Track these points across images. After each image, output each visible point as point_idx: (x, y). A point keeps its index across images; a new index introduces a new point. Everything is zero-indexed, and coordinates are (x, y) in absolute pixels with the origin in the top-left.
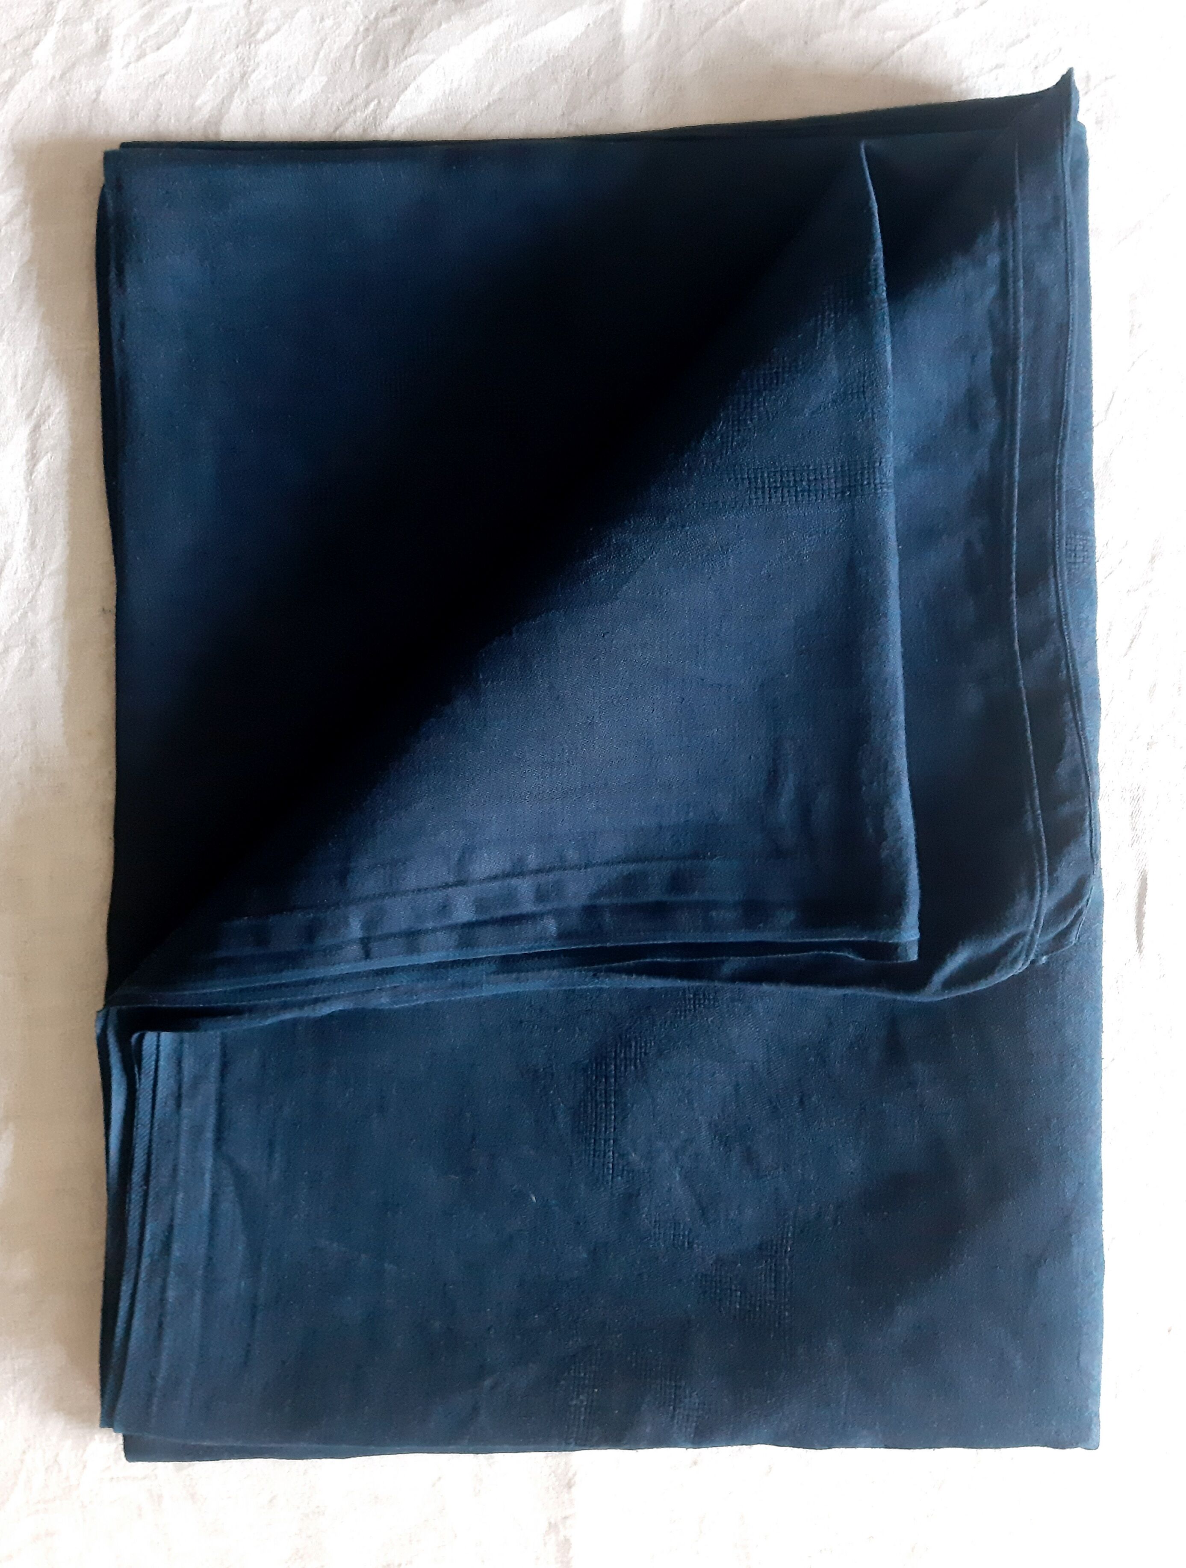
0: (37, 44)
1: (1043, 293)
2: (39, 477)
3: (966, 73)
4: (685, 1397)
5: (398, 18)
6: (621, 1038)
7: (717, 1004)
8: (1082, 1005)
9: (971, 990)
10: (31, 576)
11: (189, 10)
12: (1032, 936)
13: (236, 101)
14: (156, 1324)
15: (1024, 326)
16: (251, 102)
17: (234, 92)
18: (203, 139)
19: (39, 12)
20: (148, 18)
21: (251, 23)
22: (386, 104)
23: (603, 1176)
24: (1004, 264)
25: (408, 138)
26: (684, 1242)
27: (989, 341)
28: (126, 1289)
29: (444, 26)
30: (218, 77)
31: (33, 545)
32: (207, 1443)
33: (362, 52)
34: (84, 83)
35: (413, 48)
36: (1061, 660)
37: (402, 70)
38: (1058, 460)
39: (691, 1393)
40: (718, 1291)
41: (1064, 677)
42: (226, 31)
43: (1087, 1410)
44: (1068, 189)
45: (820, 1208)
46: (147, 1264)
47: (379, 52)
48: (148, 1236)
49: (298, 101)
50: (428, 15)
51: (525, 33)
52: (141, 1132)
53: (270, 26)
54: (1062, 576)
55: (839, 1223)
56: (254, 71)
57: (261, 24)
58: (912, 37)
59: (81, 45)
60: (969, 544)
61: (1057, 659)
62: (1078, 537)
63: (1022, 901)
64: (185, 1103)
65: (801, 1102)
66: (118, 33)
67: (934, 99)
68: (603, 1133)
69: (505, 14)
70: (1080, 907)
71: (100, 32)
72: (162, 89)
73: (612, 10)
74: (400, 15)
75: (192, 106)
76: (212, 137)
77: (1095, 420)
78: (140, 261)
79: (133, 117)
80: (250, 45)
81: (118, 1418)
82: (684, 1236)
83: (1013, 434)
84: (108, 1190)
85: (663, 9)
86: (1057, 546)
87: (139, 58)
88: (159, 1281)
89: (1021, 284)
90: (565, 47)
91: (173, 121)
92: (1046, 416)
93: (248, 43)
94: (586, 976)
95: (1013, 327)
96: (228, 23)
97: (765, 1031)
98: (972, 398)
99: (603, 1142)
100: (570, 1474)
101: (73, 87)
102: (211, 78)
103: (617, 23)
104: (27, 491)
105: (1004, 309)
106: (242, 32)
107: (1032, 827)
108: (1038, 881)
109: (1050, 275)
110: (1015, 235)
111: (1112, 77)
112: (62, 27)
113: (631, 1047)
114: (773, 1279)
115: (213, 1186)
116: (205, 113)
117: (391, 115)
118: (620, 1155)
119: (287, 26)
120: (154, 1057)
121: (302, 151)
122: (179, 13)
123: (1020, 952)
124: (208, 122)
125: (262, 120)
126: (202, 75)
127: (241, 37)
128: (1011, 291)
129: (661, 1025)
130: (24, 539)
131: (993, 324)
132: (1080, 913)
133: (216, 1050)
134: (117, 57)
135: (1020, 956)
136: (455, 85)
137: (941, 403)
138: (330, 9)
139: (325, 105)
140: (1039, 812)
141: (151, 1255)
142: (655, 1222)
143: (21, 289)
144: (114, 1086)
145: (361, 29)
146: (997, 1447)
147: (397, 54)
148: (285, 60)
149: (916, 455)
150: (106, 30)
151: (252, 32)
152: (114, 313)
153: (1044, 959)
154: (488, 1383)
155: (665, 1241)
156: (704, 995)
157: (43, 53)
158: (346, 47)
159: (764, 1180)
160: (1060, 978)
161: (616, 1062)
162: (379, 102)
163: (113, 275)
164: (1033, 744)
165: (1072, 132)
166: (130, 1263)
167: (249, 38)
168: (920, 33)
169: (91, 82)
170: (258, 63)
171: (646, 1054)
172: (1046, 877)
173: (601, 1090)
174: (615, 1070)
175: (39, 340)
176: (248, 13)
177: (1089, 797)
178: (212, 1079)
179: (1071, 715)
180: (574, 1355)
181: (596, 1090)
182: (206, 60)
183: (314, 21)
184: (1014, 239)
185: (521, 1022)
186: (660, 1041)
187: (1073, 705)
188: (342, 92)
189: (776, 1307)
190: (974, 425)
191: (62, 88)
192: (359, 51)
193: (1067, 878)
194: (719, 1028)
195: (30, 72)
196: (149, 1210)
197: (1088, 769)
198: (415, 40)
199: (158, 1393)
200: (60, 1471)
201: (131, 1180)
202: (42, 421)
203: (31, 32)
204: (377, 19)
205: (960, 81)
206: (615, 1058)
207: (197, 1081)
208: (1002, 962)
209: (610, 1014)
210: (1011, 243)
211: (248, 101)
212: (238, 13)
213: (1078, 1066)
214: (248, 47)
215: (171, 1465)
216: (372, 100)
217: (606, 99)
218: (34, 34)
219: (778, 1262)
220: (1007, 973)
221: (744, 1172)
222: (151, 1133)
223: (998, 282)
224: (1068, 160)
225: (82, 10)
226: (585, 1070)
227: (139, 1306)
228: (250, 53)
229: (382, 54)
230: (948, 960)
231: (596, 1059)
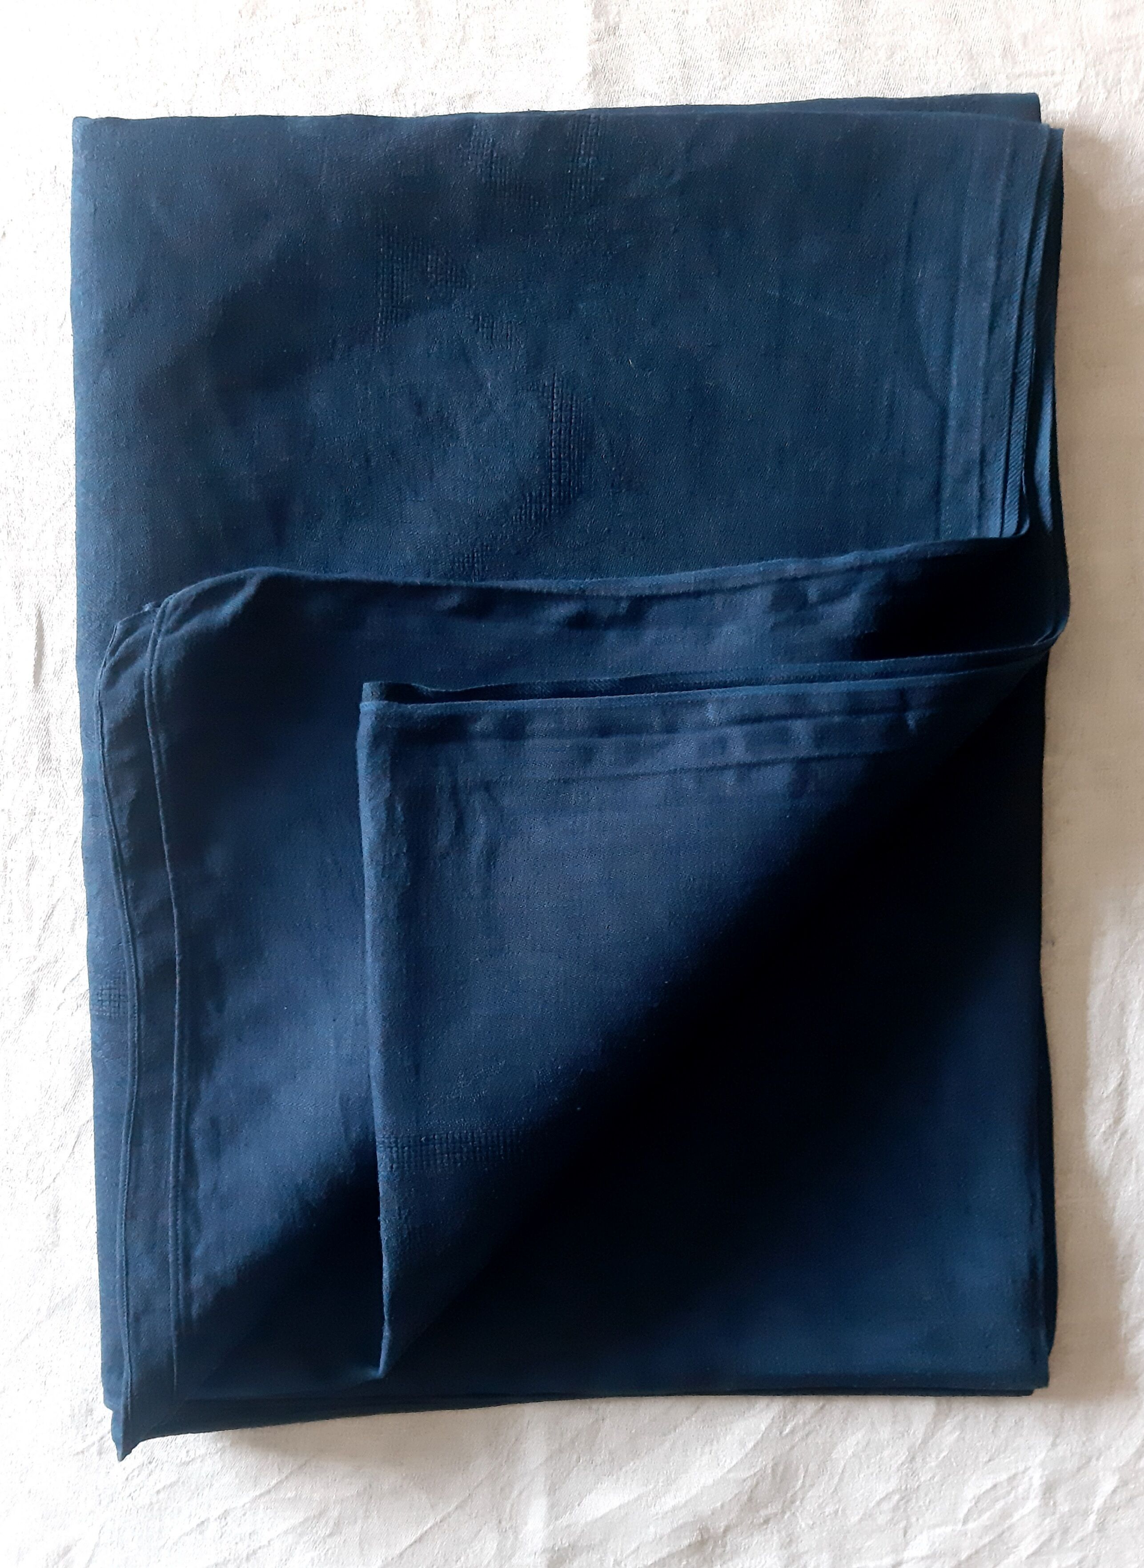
0: (1114, 1491)
1: (151, 1248)
2: (1115, 1073)
3: (217, 1457)
4: (481, 166)
5: (763, 1513)
6: (545, 523)
7: (451, 558)
8: (97, 559)
9: (218, 578)
10: (1124, 977)
11: (965, 1522)
12: (159, 631)
13: (920, 1435)
14: (1006, 235)
15: (168, 1217)
16: (906, 1434)
17: (922, 1443)
18: (953, 1399)
19: (1111, 1522)
20: (1006, 1514)
21: (905, 1510)
22: (774, 1431)
23: (563, 385)
24: (187, 1277)
25: (753, 1398)
26: (483, 320)
27: (201, 1205)
28: (1036, 268)
29: (719, 1504)
30: (937, 1458)
31: (1123, 1008)
32: (955, 114)
33: (797, 1481)
34: (1068, 1454)
35: (749, 1483)
36: (131, 899)
37: (759, 1463)
38: (135, 1091)
39: (475, 171)
40: (449, 272)
41: (129, 881)
42: (930, 1502)
43: (85, 157)
44: (125, 1347)
45: (349, 355)
46: (1016, 294)
47: (781, 1481)
48: (1014, 321)
49: (860, 1435)
50: (733, 1515)
51: (639, 1498)
52: (1019, 426)
53: (886, 1506)
54: (131, 979)
55: (330, 341)
56: (902, 1464)
57: (896, 1508)
58: (269, 1492)
59: (1071, 1490)
60: (220, 1009)
61: (136, 899)
62: (108, 1014)
63: (168, 665)
64: (977, 456)
65: (368, 461)
66: (1033, 1503)
67: (248, 1432)
68: (563, 428)
69: (660, 1516)
70: (113, 659)
71: (1052, 1503)
72: (992, 1447)
73: (557, 1519)
74: (760, 1516)
75: (962, 1431)
76: (944, 1400)
77: (91, 1126)
78: (1014, 1282)
79: (1020, 1420)
80: (906, 1489)
81: (1045, 140)
82: (483, 327)
83: (178, 1116)
84: (1054, 367)
85: (508, 1519)
86: (136, 1008)
87: (1015, 1476)
88: (1004, 277)
89: (171, 1258)
90: (601, 1483)
91: (982, 1416)
92: (147, 1132)
93: (909, 1491)
94: (592, 590)
95: (179, 1217)
96: (927, 1510)
97: (404, 531)
98: (216, 1151)
99: (563, 420)
100: (594, 83)
101: (1078, 1450)
102: (944, 1457)
103: (552, 1506)
104: (1127, 1060)
105: (186, 1234)
106: (914, 1501)
107: (160, 738)
108: (153, 686)
109: (143, 1266)
110: (177, 1304)
111: (78, 1453)
112: (1090, 1507)
113: (536, 515)
114: (395, 284)
115: (949, 374)
116: (949, 1424)
117: (769, 1421)
118: (547, 407)
119: (872, 1505)
120: (1007, 502)
121: (855, 1386)
122: (975, 1520)
123: (170, 615)
124: (947, 1416)
125: (895, 1417)
126: (953, 1460)
127: (915, 1496)
128: (180, 1252)
129: (506, 537)
130: (1131, 1012)
131: (197, 1221)
132: (113, 653)
133: (946, 511)
134: (1036, 1478)
135: (171, 612)
136: (707, 1450)
137: (246, 1145)
138: (828, 1523)
139: (833, 1431)
140: (153, 752)
141: (1010, 303)
142: (511, 340)
143: (1131, 1256)
144: (1047, 472)
145: (798, 1503)
146: (174, 119)
147: (763, 1478)
148: (872, 1474)
149: (270, 1096)
150: (1047, 1505)
151: (903, 1502)
152: (1040, 1231)
153: (147, 608)
154: (676, 178)
155: (501, 321)
156: (464, 567)
157: (1108, 1484)
158: (812, 1486)
159: (404, 384)
160: (118, 586)
161: (550, 499)
162: (781, 1433)
163: (1041, 1267)
164: (158, 817)
165: (122, 1401)
166: (1032, 294)
167: (906, 1496)
168: (261, 1495)
169: (1061, 1454)
170: (898, 1470)
171: (521, 508)
172: (146, 688)
173: (564, 472)
174: (551, 491)
175: (1114, 1208)
176: (908, 1518)
177: (105, 766)
178: (949, 479)
179: (123, 845)
180: (591, 206)
181: (570, 472)
182: (949, 1475)
183: (844, 1510)
184: (178, 1300)
185: (643, 538)
186: (506, 520)
187: (121, 855)
188: (818, 1443)
189: (393, 256)
190: (214, 1123)
191: (1090, 1449)
192: (800, 1482)
193: (126, 686)
194: (449, 534)
195: (1121, 1465)
196: (1012, 348)
197: (106, 793)
198: (746, 1492)
199: (1005, 164)
200: (1105, 82)
201: (1030, 378)
202: (1112, 1127)
203: (1119, 1502)
204: (783, 1512)
205: (223, 1450)
206: (551, 503)
207: (965, 478)
208: (188, 605)
209: (556, 547)
210: (180, 1297)
211: (909, 1435)
212: (918, 1520)
213: (99, 499)
214: (908, 1486)
215: (994, 90)
216: (787, 1435)
217: (562, 1434)
218: (1117, 1502)
219: (390, 301)
220: (183, 595)
221: (424, 391)
222: (1010, 424)
223: (192, 1261)
224: (126, 1375)
225: (1070, 1524)
226: (581, 492)
227: (1024, 252)
228: (906, 1481)
229: (778, 1479)
230: (240, 607)
231: (570, 503)
